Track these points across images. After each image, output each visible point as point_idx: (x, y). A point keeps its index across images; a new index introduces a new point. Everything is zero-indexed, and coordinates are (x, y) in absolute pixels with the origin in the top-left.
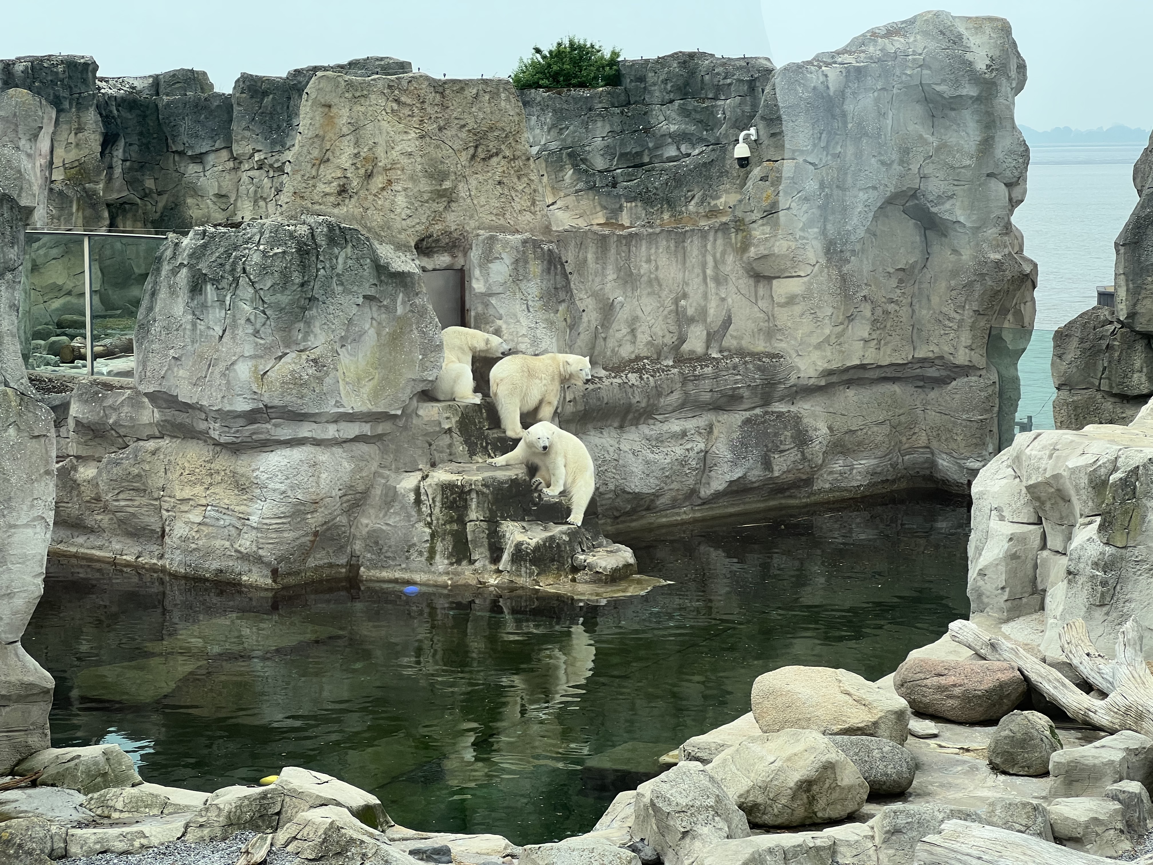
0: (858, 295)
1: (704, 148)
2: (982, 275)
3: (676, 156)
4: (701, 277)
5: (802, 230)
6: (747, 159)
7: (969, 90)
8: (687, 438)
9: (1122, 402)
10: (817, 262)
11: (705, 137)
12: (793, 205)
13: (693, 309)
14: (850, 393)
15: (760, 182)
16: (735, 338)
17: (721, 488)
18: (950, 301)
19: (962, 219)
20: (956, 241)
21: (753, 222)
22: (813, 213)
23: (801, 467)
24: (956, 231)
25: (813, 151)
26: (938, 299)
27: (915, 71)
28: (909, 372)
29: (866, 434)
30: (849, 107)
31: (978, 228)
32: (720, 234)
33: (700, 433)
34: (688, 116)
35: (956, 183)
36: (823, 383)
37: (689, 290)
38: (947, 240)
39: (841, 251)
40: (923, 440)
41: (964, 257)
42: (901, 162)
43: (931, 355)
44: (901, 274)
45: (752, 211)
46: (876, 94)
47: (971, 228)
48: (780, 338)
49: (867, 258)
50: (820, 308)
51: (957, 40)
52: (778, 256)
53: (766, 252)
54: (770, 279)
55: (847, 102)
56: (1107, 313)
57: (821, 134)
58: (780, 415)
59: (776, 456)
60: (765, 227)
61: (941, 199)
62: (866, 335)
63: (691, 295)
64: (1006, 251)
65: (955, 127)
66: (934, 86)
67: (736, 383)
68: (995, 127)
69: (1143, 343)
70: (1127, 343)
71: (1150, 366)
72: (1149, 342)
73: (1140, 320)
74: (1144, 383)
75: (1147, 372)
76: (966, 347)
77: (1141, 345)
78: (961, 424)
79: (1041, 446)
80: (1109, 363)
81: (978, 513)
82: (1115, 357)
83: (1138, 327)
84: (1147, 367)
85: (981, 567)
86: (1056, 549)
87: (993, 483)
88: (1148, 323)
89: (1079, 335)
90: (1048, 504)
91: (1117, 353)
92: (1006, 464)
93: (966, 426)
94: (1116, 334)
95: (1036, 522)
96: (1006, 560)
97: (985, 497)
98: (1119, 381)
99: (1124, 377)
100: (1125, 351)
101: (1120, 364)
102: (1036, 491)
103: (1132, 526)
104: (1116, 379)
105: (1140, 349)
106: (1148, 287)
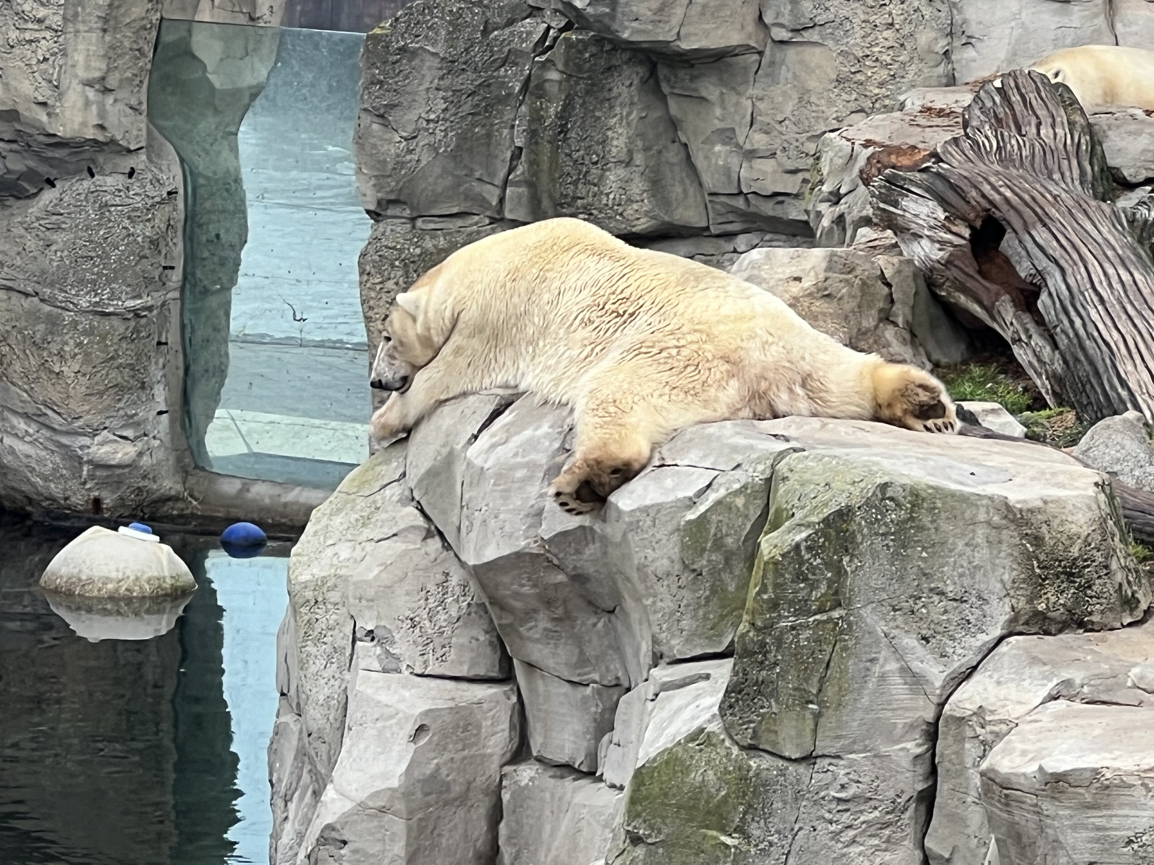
69: (634, 76)
70: (585, 76)
71: (655, 148)
72: (653, 72)
73: (634, 9)
74: (638, 198)
75: (647, 167)
76: (89, 83)
77: (628, 83)
78: (75, 324)
79: (517, 440)
80: (532, 137)
81: (311, 648)
82: (550, 117)
83: (626, 28)
84: (646, 149)
85: (329, 819)
86: (562, 758)
87: (358, 554)
88: (657, 18)
89: (440, 49)
90: (543, 622)
91: (556, 107)
92: (394, 492)
93: (89, 332)
94: (550, 47)
95: (495, 674)
96: (407, 794)
97: (334, 596)
98: (562, 194)
99: (579, 179)
100: (581, 102)
101: (565, 140)
102: (506, 579)
103: (830, 691)
104: (554, 186)
105: (625, 96)
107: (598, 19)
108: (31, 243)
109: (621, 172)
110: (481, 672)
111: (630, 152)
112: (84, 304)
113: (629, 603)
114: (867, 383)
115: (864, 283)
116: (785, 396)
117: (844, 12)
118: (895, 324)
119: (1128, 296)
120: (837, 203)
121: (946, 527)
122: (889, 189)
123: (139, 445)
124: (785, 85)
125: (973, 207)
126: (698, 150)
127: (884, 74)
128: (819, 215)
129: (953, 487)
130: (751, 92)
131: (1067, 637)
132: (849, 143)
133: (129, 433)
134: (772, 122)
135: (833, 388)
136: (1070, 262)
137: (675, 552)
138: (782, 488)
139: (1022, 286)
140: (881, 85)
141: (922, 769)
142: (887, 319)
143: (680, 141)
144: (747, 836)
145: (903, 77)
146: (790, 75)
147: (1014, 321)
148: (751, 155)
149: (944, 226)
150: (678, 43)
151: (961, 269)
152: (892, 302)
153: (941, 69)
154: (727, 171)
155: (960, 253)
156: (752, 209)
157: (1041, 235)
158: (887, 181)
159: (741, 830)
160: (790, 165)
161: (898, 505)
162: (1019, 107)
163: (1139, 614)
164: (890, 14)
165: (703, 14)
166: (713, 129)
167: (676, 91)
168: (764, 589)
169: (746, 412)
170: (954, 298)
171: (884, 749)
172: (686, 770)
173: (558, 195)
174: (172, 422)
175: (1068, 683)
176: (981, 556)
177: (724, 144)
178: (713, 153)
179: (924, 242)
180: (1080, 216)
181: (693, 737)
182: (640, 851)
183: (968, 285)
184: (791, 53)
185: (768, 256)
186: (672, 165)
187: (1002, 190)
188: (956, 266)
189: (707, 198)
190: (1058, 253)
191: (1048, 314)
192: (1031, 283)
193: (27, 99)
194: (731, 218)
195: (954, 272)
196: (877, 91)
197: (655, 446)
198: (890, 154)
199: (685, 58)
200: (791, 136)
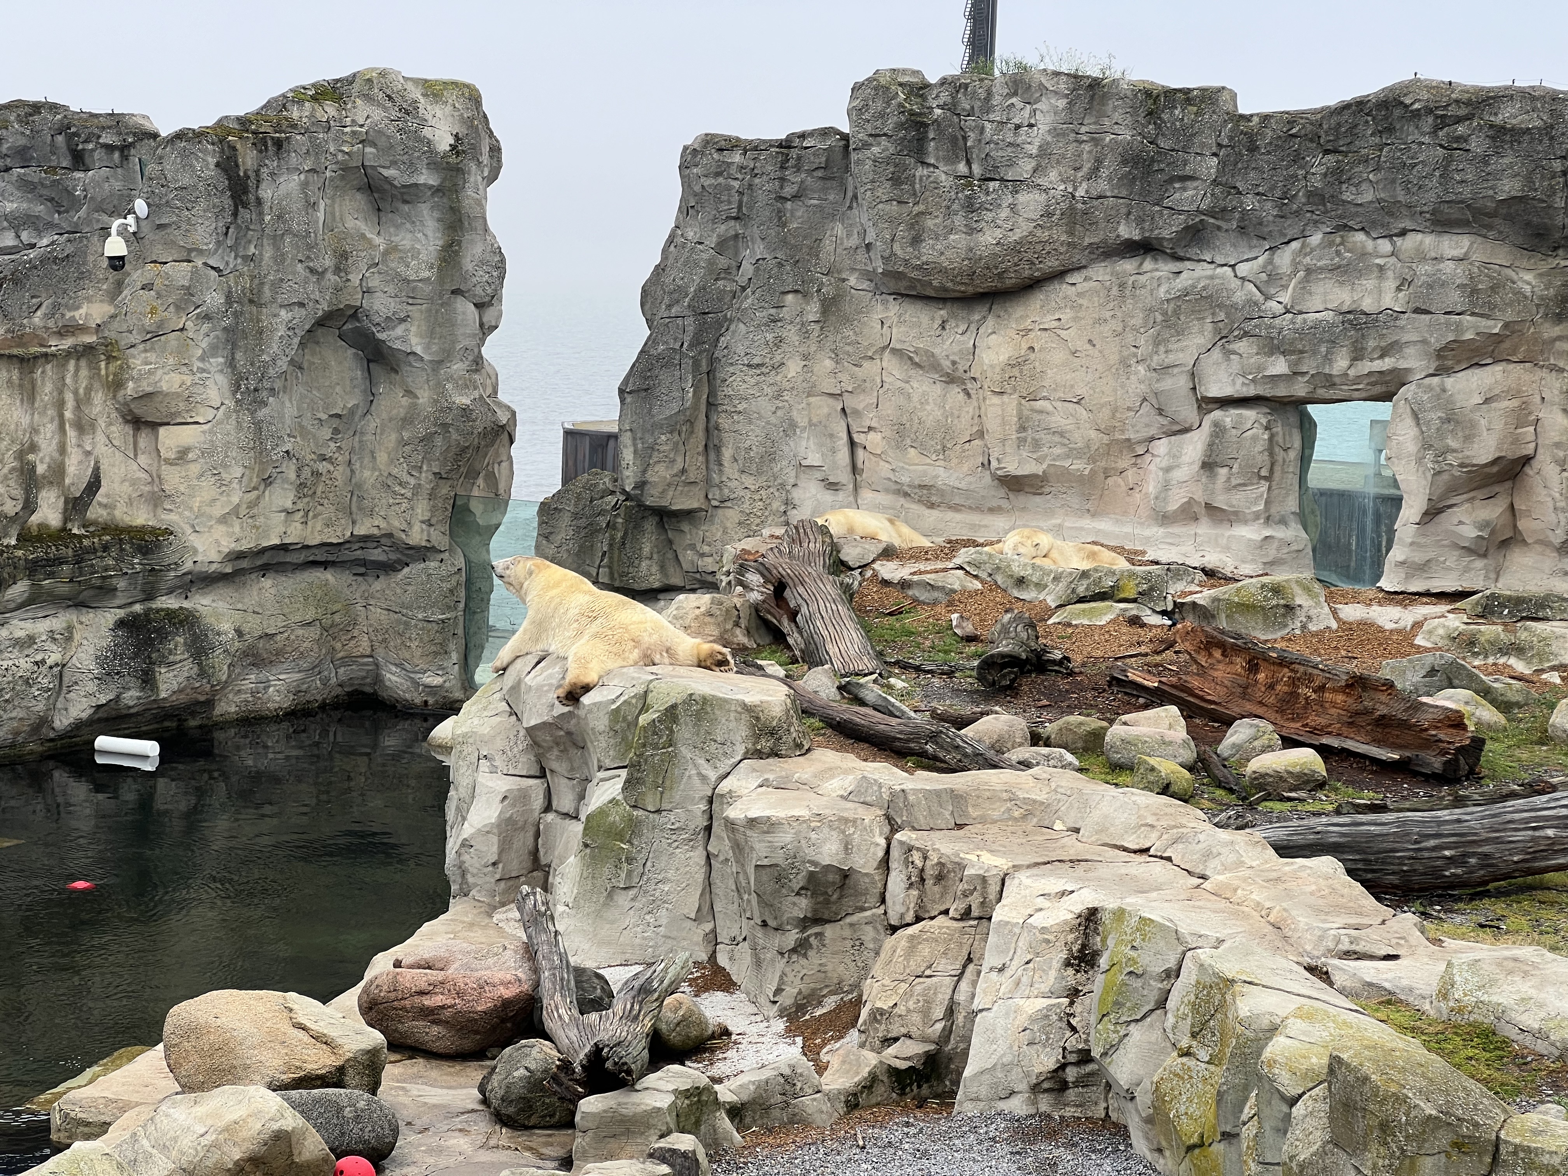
0: (279, 449)
1: (56, 237)
2: (445, 426)
3: (14, 247)
4: (56, 422)
5: (202, 359)
6: (122, 258)
7: (426, 178)
8: (35, 647)
10: (222, 404)
11: (56, 222)
12: (189, 324)
13: (45, 466)
14: (267, 583)
15: (141, 292)
16: (105, 506)
17: (84, 715)
18: (402, 460)
19: (419, 350)
20: (410, 380)
21: (132, 346)
22: (217, 337)
23: (197, 685)
24: (411, 365)
25: (216, 250)
26: (386, 455)
27: (355, 148)
28: (346, 555)
29: (288, 638)
30: (266, 192)
31: (441, 362)
32: (83, 363)
33: (55, 639)
34: (32, 191)
35: (410, 301)
36: (229, 570)
37: (40, 440)
38: (397, 377)
39: (256, 390)
40: (364, 646)
41: (421, 401)
42: (337, 270)
43: (376, 531)
44: (336, 422)
45: (130, 332)
46: (302, 177)
47: (431, 362)
48: (169, 507)
49: (290, 400)
50: (226, 467)
51: (409, 110)
52: (167, 394)
53: (150, 389)
54: (154, 426)
55: (263, 186)
56: (607, 480)
57: (228, 228)
58: (170, 614)
59: (163, 671)
60: (149, 355)
61: (391, 321)
62: (289, 504)
63: (43, 446)
64: (476, 394)
65: (408, 225)
66: (381, 170)
67: (106, 570)
68: (461, 228)
69: (653, 521)
70: (633, 521)
71: (662, 552)
72: (661, 519)
73: (651, 492)
74: (654, 573)
75: (659, 560)
76: (423, 522)
77: (651, 524)
78: (416, 625)
79: (545, 674)
80: (611, 547)
81: (461, 763)
82: (618, 538)
83: (648, 500)
84: (659, 552)
85: (465, 836)
86: (565, 811)
87: (482, 722)
88: (661, 496)
89: (572, 508)
90: (556, 752)
91: (621, 534)
92: (498, 696)
93: (422, 629)
94: (618, 509)
95: (538, 774)
96: (499, 826)
97: (471, 740)
99: (629, 565)
100: (631, 532)
101: (624, 548)
102: (539, 733)
103: (668, 783)
104: (620, 568)
105: (649, 530)
106: (662, 448)
107: (636, 495)
108: (398, 591)
109: (648, 562)
110: (532, 773)
111: (652, 554)
112: (420, 616)
113: (589, 744)
114: (695, 652)
115: (727, 610)
116: (658, 656)
117: (741, 494)
118: (741, 627)
119: (835, 617)
120: (729, 575)
121: (717, 712)
122: (742, 570)
123: (444, 678)
124: (717, 525)
125: (775, 577)
126: (680, 553)
127: (758, 521)
129: (721, 695)
130: (703, 528)
131: (770, 760)
132: (735, 550)
133: (440, 672)
134: (712, 541)
135: (680, 653)
136: (811, 600)
137: (607, 723)
138: (650, 695)
139: (791, 611)
141: (706, 816)
142: (737, 625)
143: (673, 548)
144: (632, 844)
145: (766, 522)
146: (719, 521)
147: (788, 625)
148: (703, 555)
149: (763, 585)
150: (671, 507)
151: (769, 604)
152: (740, 618)
153: (782, 519)
154: (692, 562)
155: (768, 597)
156: (702, 578)
157: (801, 589)
158: (743, 566)
159: (629, 842)
160: (718, 559)
161: (697, 703)
162: (802, 535)
163: (803, 751)
164: (761, 495)
165: (681, 494)
166: (687, 544)
167: (671, 528)
168: (639, 739)
169: (642, 663)
170: (766, 616)
171: (690, 808)
172: (608, 816)
173: (622, 572)
174: (460, 668)
175: (767, 780)
176: (732, 725)
177: (691, 551)
178: (687, 554)
179: (755, 592)
180: (819, 582)
181: (610, 802)
182: (588, 851)
183: (771, 610)
184: (720, 511)
185: (687, 598)
186: (669, 559)
187: (787, 571)
188: (767, 603)
189: (685, 573)
190: (806, 597)
191: (801, 622)
192: (795, 610)
193: (396, 528)
194: (694, 582)
195: (766, 605)
196: (755, 528)
197: (600, 677)
198: (745, 554)
199: (674, 513)
200: (720, 547)
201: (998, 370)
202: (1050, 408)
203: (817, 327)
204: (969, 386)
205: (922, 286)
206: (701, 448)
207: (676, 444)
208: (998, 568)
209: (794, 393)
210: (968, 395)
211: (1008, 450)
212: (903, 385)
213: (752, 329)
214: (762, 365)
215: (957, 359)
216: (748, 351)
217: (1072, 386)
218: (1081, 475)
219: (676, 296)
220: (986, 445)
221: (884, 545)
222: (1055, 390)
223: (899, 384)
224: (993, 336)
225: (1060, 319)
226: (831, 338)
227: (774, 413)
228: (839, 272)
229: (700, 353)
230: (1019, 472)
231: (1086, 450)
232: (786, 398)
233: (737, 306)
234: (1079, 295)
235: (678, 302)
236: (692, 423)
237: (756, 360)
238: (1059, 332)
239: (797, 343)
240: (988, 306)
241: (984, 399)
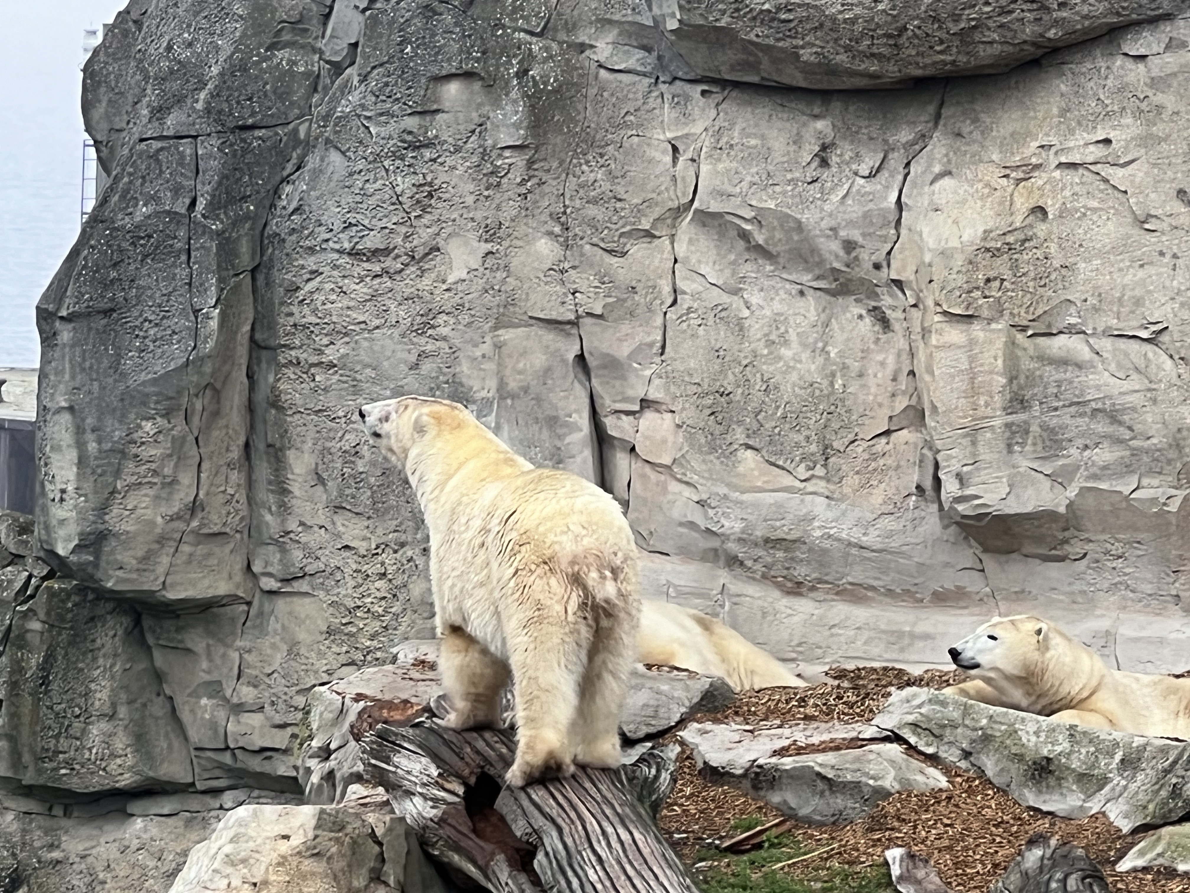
9: (49, 813)
69: (118, 626)
70: (67, 626)
71: (139, 701)
72: (138, 622)
73: (119, 557)
74: (121, 752)
75: (131, 721)
77: (111, 633)
80: (12, 689)
82: (31, 668)
83: (111, 577)
84: (130, 702)
88: (141, 566)
91: (39, 658)
94: (32, 597)
98: (43, 747)
99: (60, 733)
100: (63, 652)
101: (46, 692)
104: (35, 740)
105: (108, 648)
106: (145, 452)
107: (82, 567)
109: (104, 725)
111: (114, 705)
115: (354, 842)
117: (334, 562)
118: (386, 884)
119: (627, 857)
120: (327, 759)
122: (380, 745)
124: (273, 637)
125: (467, 764)
126: (183, 704)
127: (376, 626)
128: (309, 771)
130: (239, 643)
132: (340, 698)
134: (261, 676)
136: (567, 820)
139: (517, 845)
140: (372, 638)
142: (378, 878)
143: (165, 695)
145: (395, 629)
146: (278, 626)
147: (510, 882)
148: (239, 709)
149: (437, 782)
150: (164, 593)
151: (454, 828)
152: (383, 861)
154: (213, 725)
155: (453, 811)
156: (239, 765)
158: (379, 737)
160: (278, 719)
164: (383, 564)
165: (189, 562)
166: (198, 681)
167: (161, 642)
170: (447, 857)
173: (39, 750)
177: (210, 697)
178: (200, 707)
179: (417, 800)
183: (462, 844)
184: (281, 603)
185: (255, 813)
186: (157, 719)
187: (498, 746)
188: (449, 825)
189: (193, 753)
190: (555, 811)
191: (545, 874)
192: (527, 842)
194: (217, 773)
195: (447, 831)
196: (368, 643)
198: (381, 708)
199: (170, 608)
200: (280, 689)
201: (959, 261)
202: (1086, 354)
203: (519, 160)
204: (886, 301)
205: (774, 61)
206: (236, 453)
207: (178, 443)
208: (987, 739)
209: (465, 318)
210: (885, 323)
211: (985, 454)
212: (726, 299)
213: (361, 165)
214: (386, 251)
215: (856, 235)
216: (352, 218)
217: (1138, 302)
218: (1161, 514)
219: (176, 85)
220: (929, 444)
221: (704, 684)
222: (1096, 310)
223: (717, 296)
224: (946, 182)
225: (1107, 142)
226: (552, 186)
227: (415, 366)
228: (571, 27)
229: (235, 223)
230: (1012, 507)
231: (1172, 454)
232: (444, 331)
233: (323, 109)
234: (1155, 83)
235: (180, 100)
236: (217, 393)
237: (374, 240)
238: (1106, 171)
239: (470, 200)
240: (931, 109)
241: (925, 332)
